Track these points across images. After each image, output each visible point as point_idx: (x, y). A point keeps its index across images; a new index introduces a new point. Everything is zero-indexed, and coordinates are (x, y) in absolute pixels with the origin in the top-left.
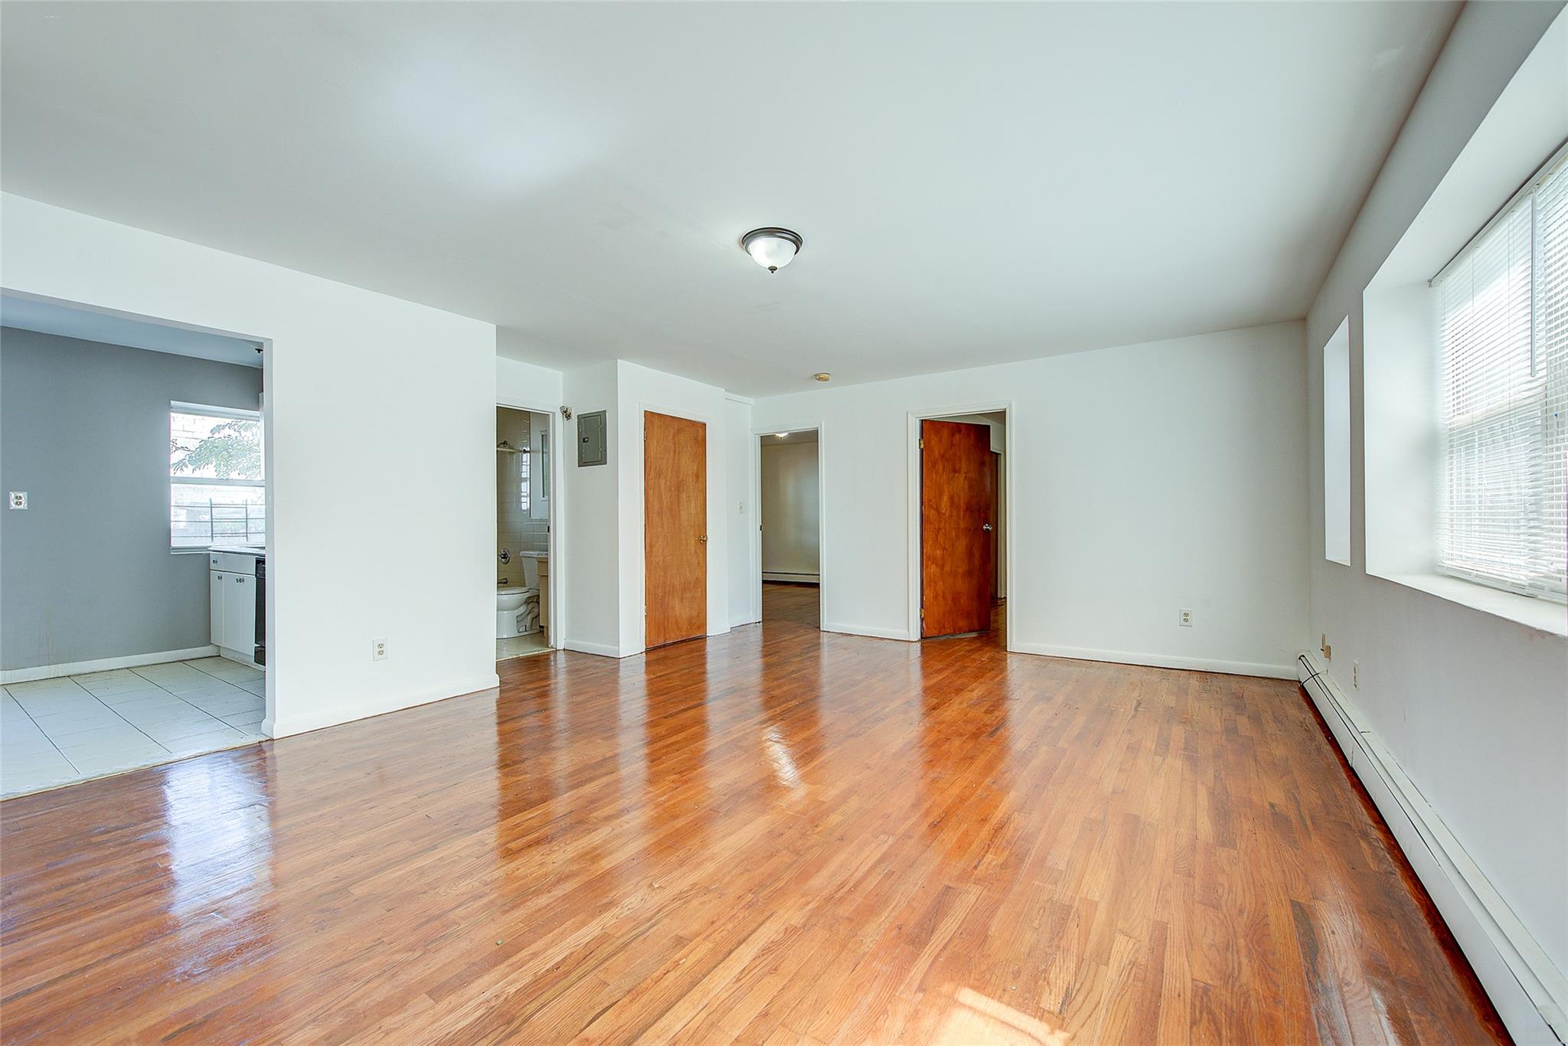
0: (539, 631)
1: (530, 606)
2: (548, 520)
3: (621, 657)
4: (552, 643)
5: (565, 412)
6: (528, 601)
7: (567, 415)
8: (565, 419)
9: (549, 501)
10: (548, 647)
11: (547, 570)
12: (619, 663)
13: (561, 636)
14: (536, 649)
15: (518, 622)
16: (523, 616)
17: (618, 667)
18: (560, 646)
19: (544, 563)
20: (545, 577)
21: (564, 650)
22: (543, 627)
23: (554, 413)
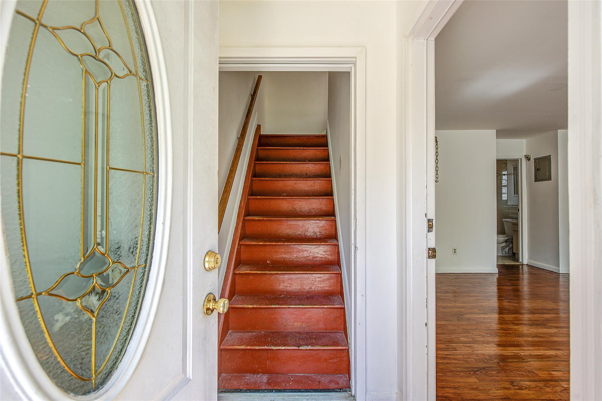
0: (514, 255)
1: (508, 243)
2: (518, 205)
3: (560, 273)
4: (521, 261)
5: (527, 157)
6: (506, 241)
7: (528, 158)
8: (527, 161)
9: (519, 197)
10: (518, 262)
11: (518, 228)
12: (559, 275)
13: (525, 258)
14: (513, 262)
15: (502, 249)
16: (505, 247)
17: (559, 277)
18: (525, 262)
19: (516, 225)
20: (517, 231)
21: (527, 265)
22: (515, 253)
23: (521, 159)
